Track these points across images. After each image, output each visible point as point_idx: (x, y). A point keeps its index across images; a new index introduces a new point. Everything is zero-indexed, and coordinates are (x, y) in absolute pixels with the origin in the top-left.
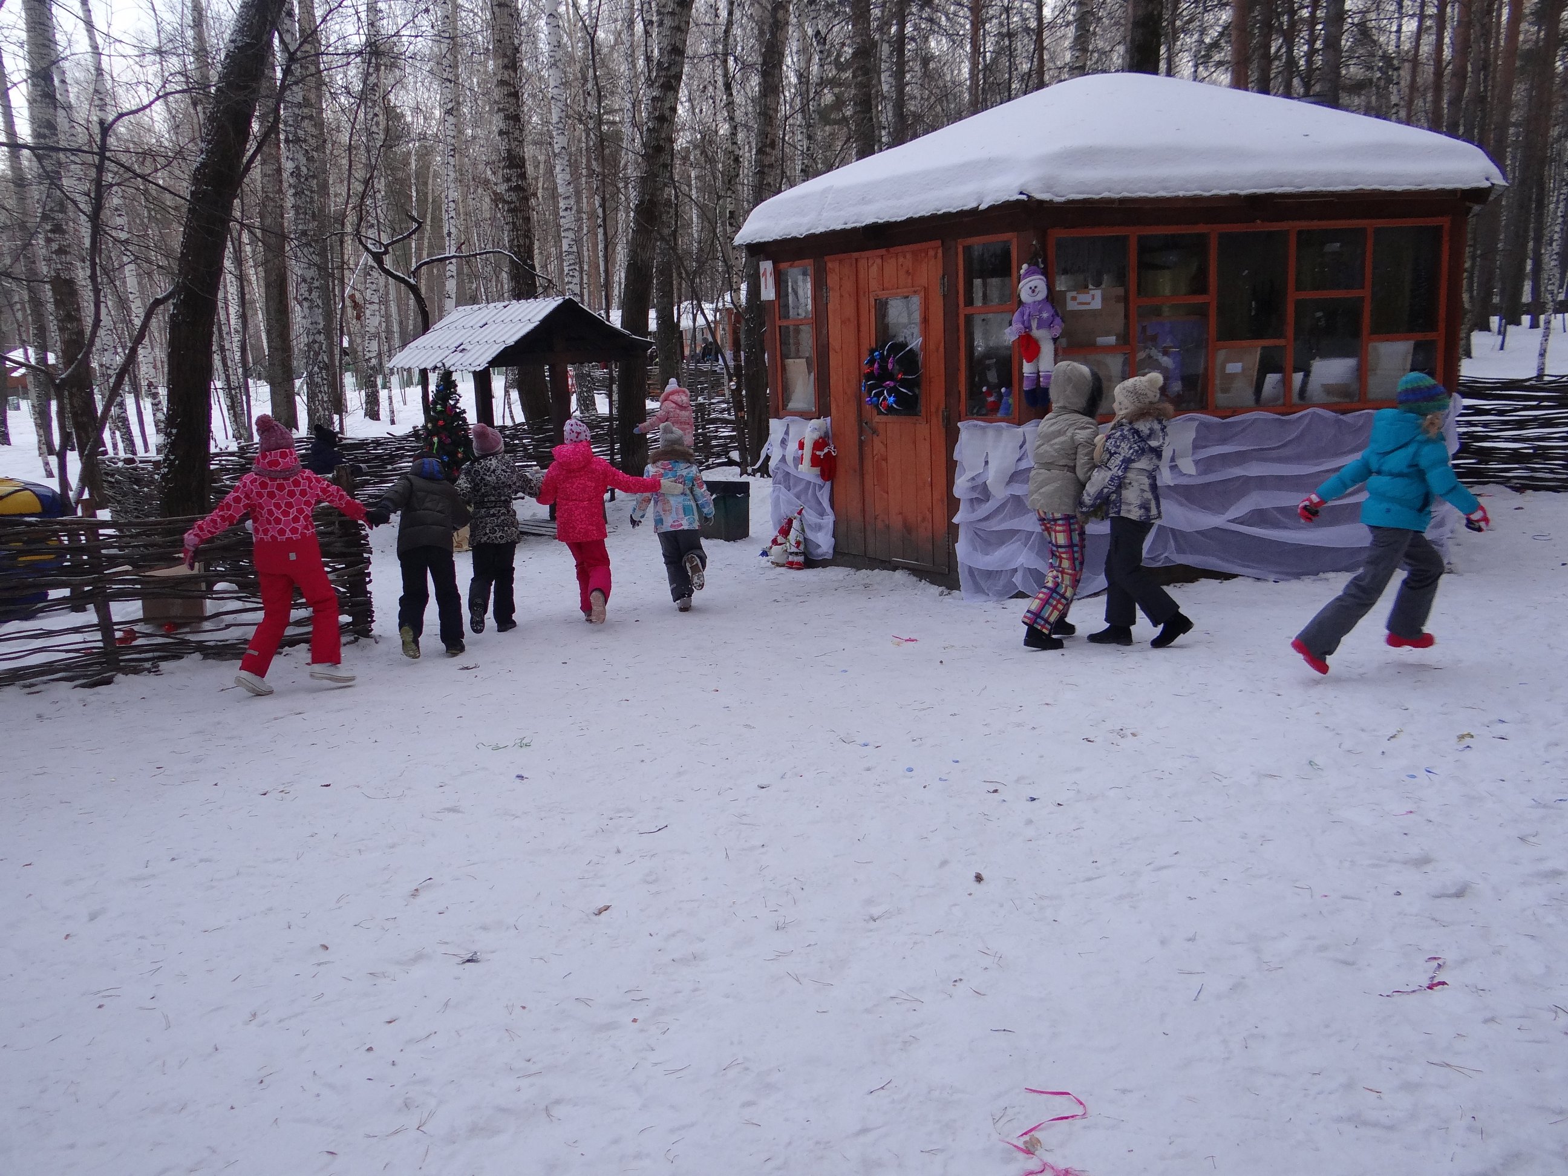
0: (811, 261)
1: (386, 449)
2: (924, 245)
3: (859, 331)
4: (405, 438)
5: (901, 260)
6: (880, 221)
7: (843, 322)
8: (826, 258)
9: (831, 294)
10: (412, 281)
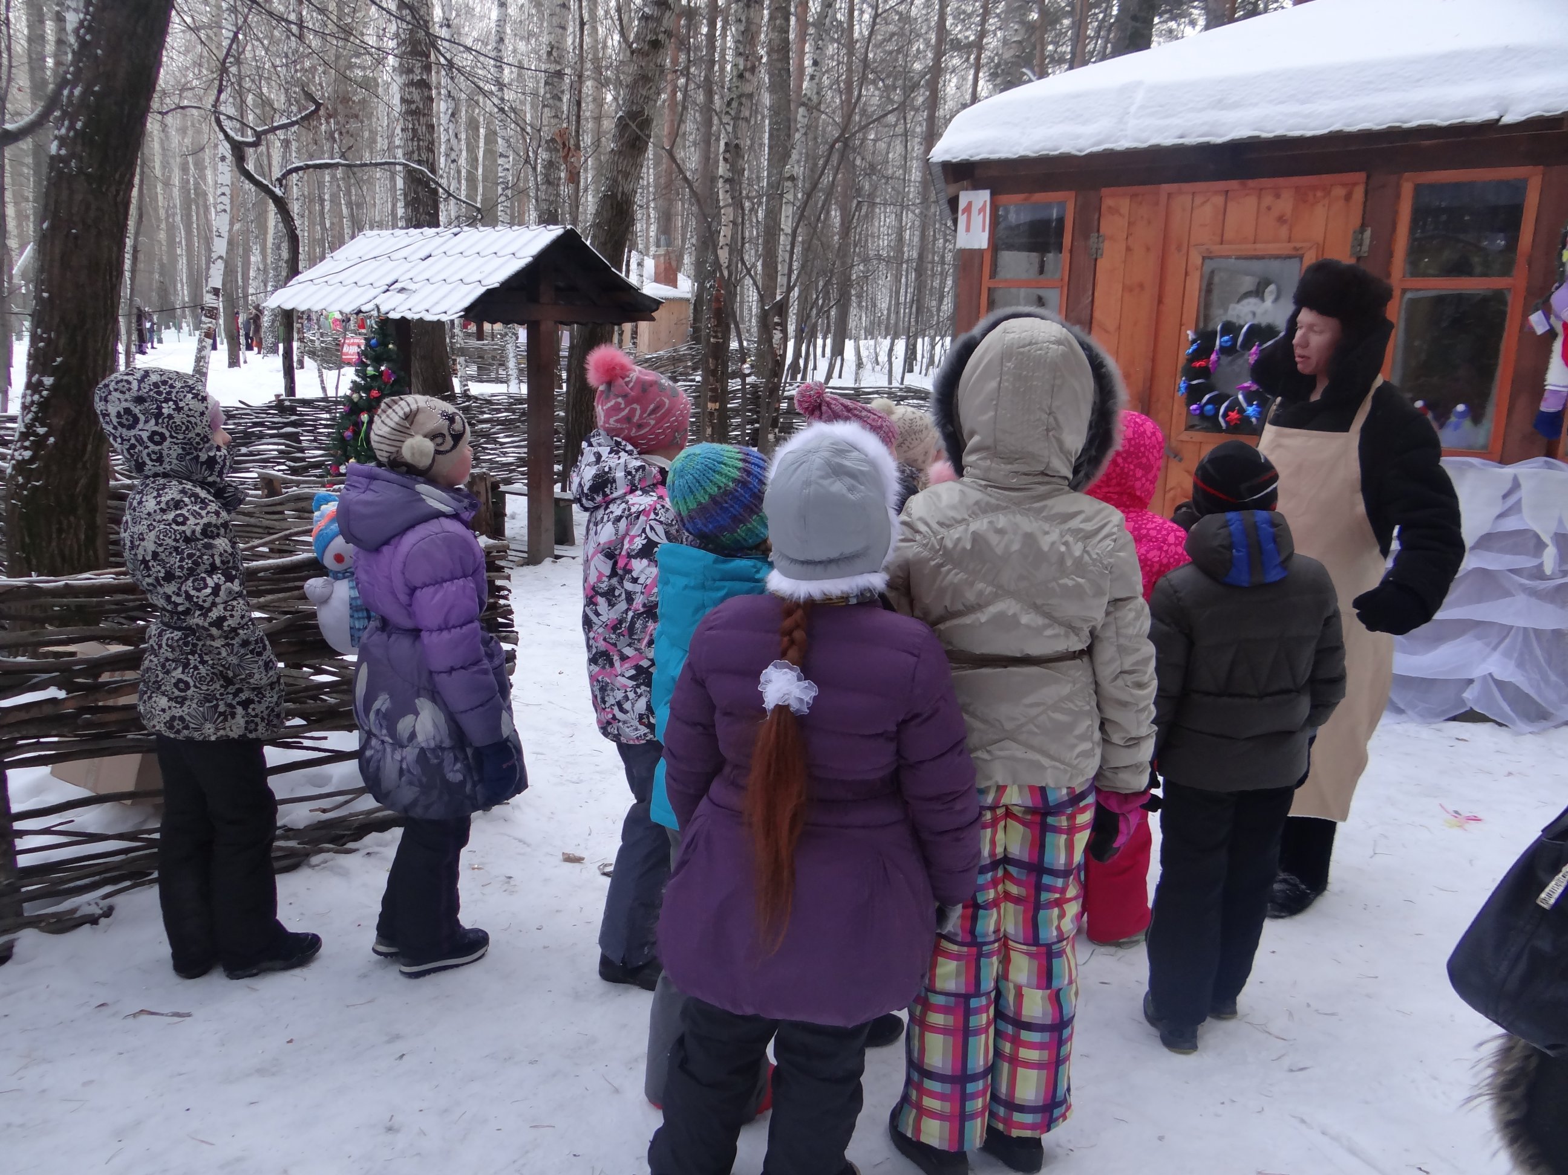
0: (1073, 194)
1: (239, 424)
2: (1327, 179)
3: (1160, 301)
4: (265, 410)
5: (1268, 200)
6: (1264, 135)
7: (1127, 289)
8: (1105, 191)
9: (1106, 245)
10: (278, 191)
